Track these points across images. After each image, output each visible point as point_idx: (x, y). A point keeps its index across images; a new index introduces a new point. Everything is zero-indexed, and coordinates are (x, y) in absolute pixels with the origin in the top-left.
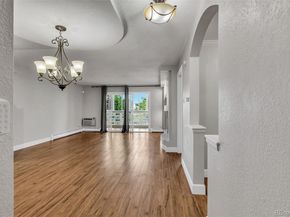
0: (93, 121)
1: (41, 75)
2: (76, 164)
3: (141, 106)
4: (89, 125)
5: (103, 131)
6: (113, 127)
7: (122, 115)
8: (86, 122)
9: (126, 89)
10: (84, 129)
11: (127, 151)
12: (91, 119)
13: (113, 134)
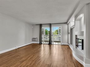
4: (35, 41)
5: (41, 44)
7: (48, 36)
8: (34, 39)
9: (50, 25)
10: (32, 43)
12: (35, 38)
13: (45, 45)
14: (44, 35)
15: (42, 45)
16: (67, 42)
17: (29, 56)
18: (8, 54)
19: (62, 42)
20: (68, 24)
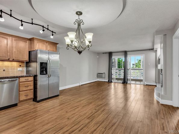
0: (103, 75)
1: (68, 45)
2: (91, 103)
3: (137, 65)
4: (101, 77)
5: (110, 82)
6: (117, 79)
7: (122, 71)
8: (99, 75)
9: (125, 53)
10: (97, 80)
11: (126, 98)
12: (102, 74)
13: (116, 84)
14: (115, 68)
15: (112, 83)
16: (154, 80)
17: (98, 92)
18: (76, 89)
19: (145, 81)
20: (156, 51)
